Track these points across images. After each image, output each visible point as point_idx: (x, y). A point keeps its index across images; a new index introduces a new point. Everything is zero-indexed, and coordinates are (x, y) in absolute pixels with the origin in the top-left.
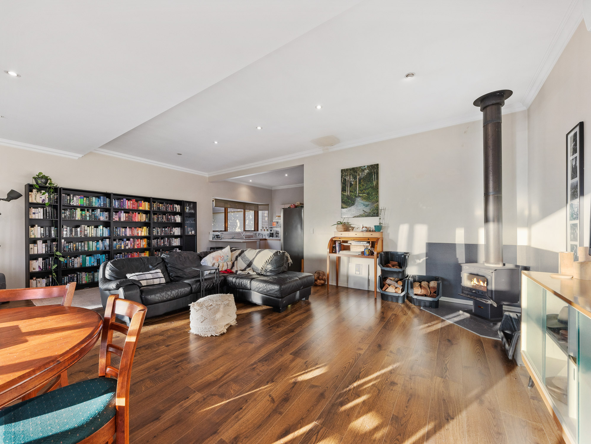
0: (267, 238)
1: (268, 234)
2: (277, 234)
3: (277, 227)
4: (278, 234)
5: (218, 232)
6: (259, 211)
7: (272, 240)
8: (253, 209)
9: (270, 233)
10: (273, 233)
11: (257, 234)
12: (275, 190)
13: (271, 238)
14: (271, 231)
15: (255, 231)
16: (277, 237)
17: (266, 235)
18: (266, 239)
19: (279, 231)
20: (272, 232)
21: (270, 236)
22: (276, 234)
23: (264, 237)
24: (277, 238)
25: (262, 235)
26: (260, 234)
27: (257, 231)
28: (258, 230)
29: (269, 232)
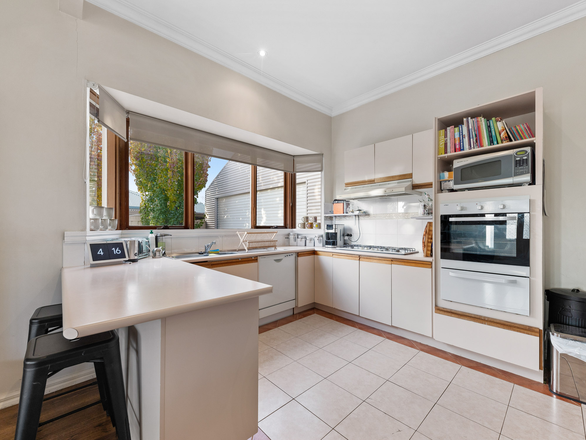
0: (319, 247)
1: (322, 236)
2: (346, 238)
3: (345, 216)
4: (348, 235)
5: (149, 231)
6: (297, 174)
7: (333, 254)
8: (282, 166)
9: (328, 234)
10: (336, 234)
11: (291, 237)
12: (341, 116)
13: (329, 249)
14: (329, 227)
15: (285, 227)
16: (345, 244)
17: (316, 239)
18: (314, 253)
19: (351, 230)
20: (332, 231)
21: (327, 243)
22: (344, 235)
23: (309, 247)
24: (347, 251)
25: (304, 240)
26: (300, 237)
27: (292, 228)
28: (293, 226)
29: (323, 231)
